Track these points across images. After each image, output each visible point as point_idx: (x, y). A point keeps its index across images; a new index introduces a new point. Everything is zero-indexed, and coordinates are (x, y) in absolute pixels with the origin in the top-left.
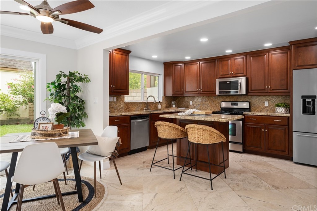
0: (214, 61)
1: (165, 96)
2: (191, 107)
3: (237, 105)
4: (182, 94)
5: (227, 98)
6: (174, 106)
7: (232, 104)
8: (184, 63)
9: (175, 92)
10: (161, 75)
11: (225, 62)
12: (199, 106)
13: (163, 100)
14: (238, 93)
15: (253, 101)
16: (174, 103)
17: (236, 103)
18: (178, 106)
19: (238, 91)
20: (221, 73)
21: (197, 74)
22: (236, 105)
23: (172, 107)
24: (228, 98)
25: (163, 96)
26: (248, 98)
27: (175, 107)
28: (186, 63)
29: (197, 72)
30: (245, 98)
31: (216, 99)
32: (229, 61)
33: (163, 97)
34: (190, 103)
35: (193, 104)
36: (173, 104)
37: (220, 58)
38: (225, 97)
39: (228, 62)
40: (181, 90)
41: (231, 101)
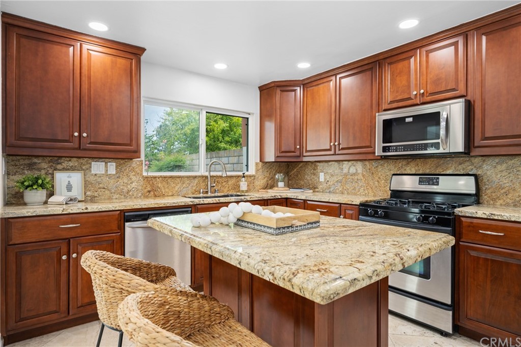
0: (370, 66)
1: (263, 162)
2: (321, 186)
3: (438, 185)
4: (299, 157)
5: (408, 164)
6: (281, 184)
7: (421, 182)
8: (304, 83)
9: (283, 152)
10: (253, 114)
11: (400, 65)
12: (340, 184)
13: (257, 170)
14: (438, 148)
15: (489, 173)
16: (280, 178)
17: (432, 179)
18: (289, 186)
19: (439, 143)
20: (388, 95)
21: (331, 106)
22: (433, 184)
23: (277, 186)
24: (412, 164)
25: (259, 161)
26: (473, 164)
27: (283, 186)
28: (308, 83)
29: (331, 101)
30: (460, 164)
31: (380, 169)
32: (412, 60)
33: (257, 164)
34: (319, 178)
35: (325, 179)
36: (278, 181)
37: (386, 56)
38: (402, 163)
39: (410, 62)
40: (295, 148)
41: (421, 172)
